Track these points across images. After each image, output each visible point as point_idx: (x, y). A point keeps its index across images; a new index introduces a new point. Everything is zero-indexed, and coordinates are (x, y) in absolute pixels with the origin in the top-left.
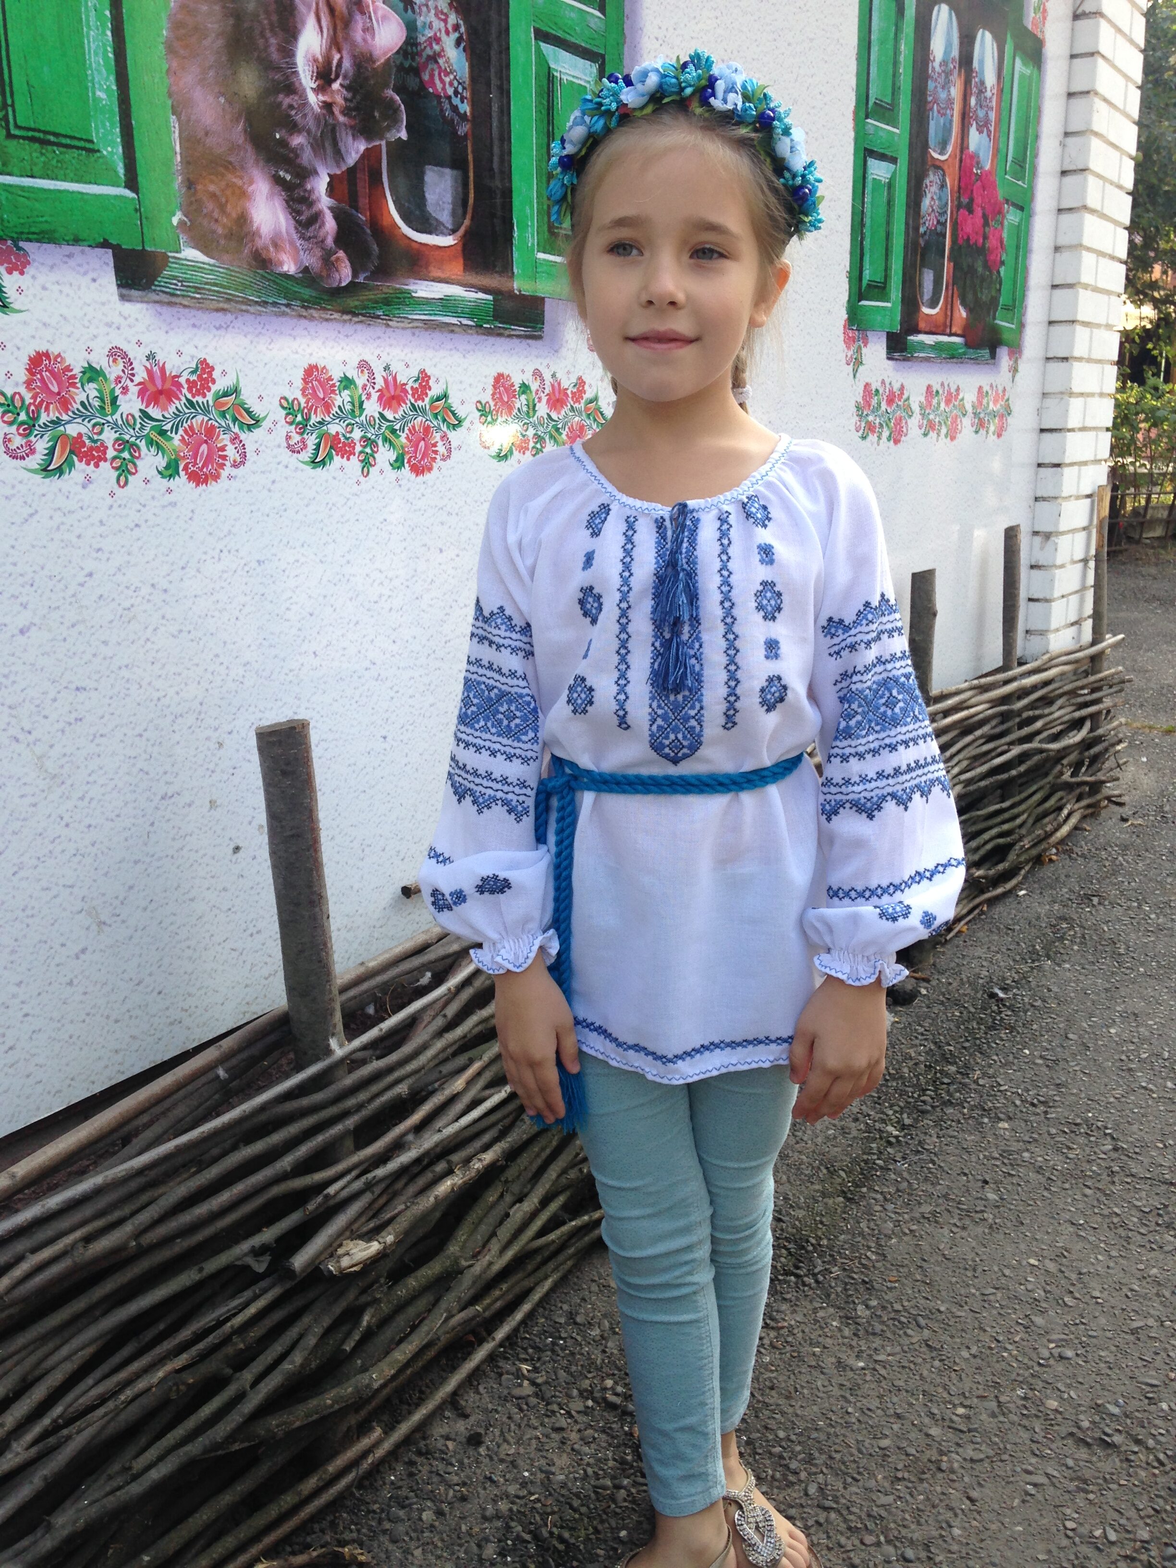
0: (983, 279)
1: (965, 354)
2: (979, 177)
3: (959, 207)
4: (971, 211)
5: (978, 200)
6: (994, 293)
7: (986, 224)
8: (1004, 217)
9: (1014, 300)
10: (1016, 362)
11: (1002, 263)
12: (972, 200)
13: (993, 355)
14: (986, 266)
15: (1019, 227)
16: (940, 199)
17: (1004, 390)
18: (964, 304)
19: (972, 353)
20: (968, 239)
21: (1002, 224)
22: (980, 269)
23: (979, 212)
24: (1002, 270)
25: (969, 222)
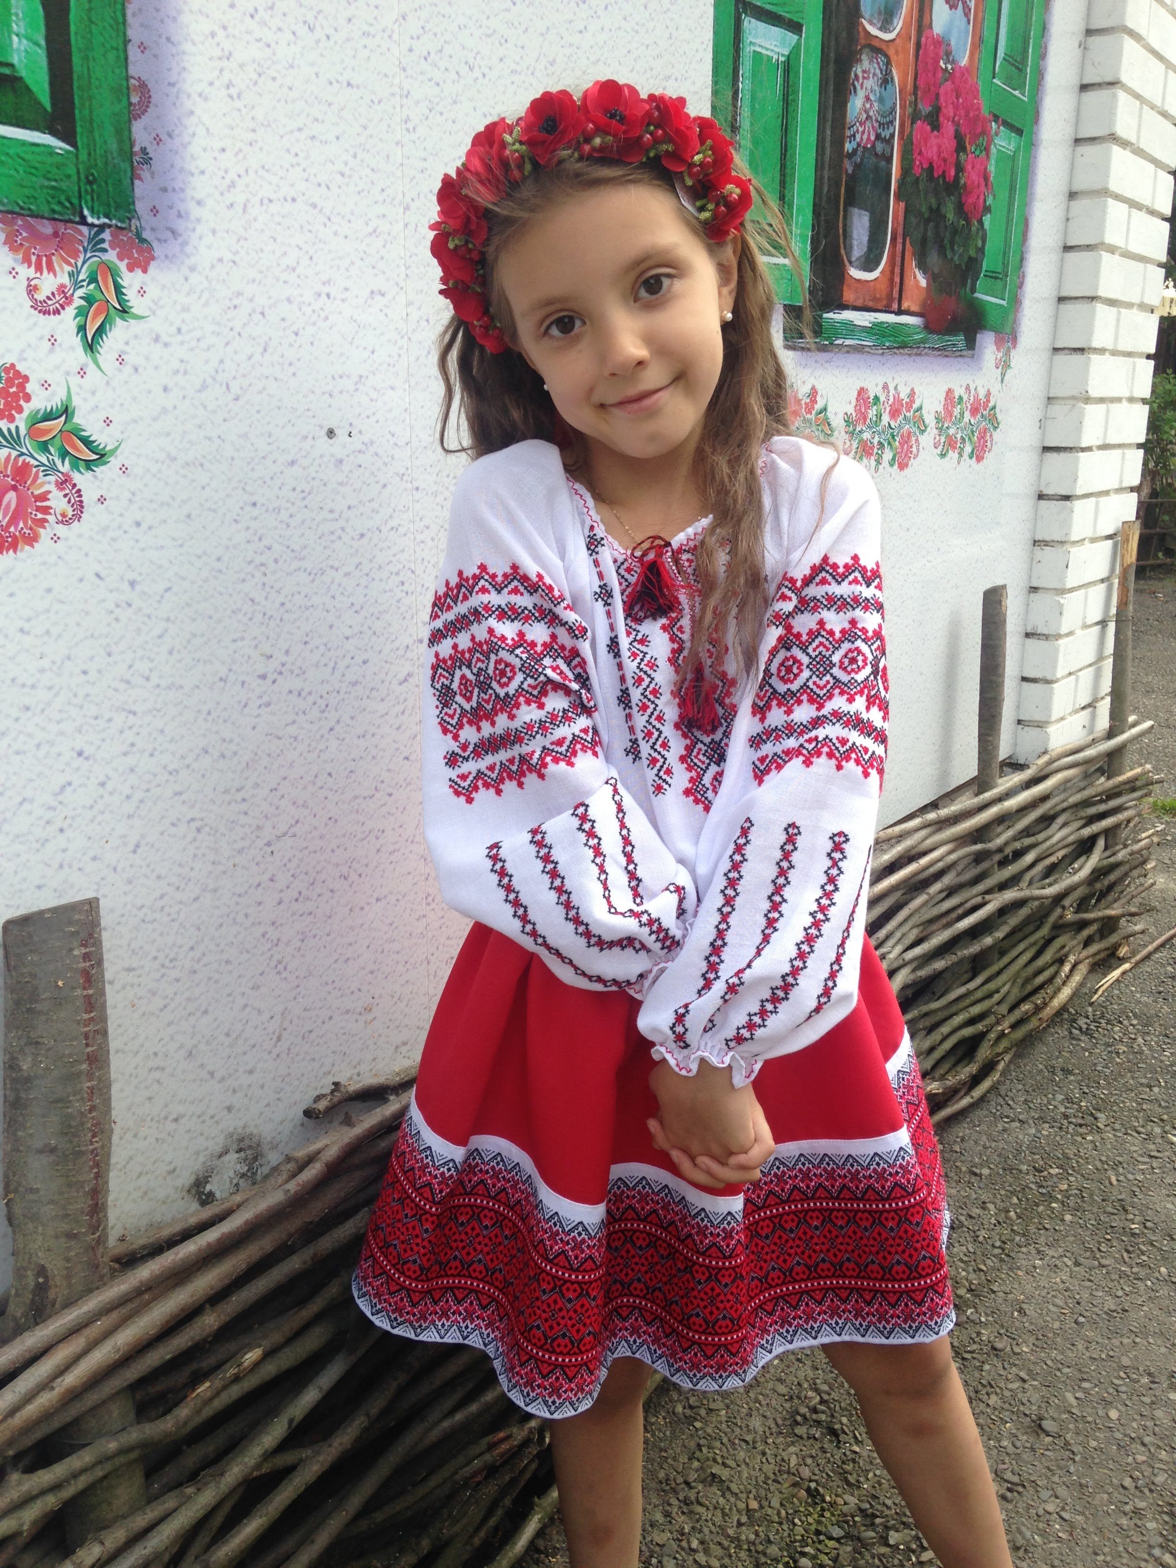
0: (955, 232)
1: (923, 341)
2: (951, 76)
3: (915, 116)
4: (936, 126)
5: (949, 111)
6: (972, 253)
7: (961, 147)
8: (990, 142)
9: (1005, 265)
10: (1007, 353)
11: (987, 210)
12: (937, 110)
13: (971, 344)
14: (960, 209)
15: (1014, 158)
16: (881, 100)
17: (988, 394)
18: (922, 266)
19: (935, 340)
20: (931, 168)
21: (987, 150)
22: (950, 216)
23: (949, 129)
24: (987, 220)
25: (934, 141)
